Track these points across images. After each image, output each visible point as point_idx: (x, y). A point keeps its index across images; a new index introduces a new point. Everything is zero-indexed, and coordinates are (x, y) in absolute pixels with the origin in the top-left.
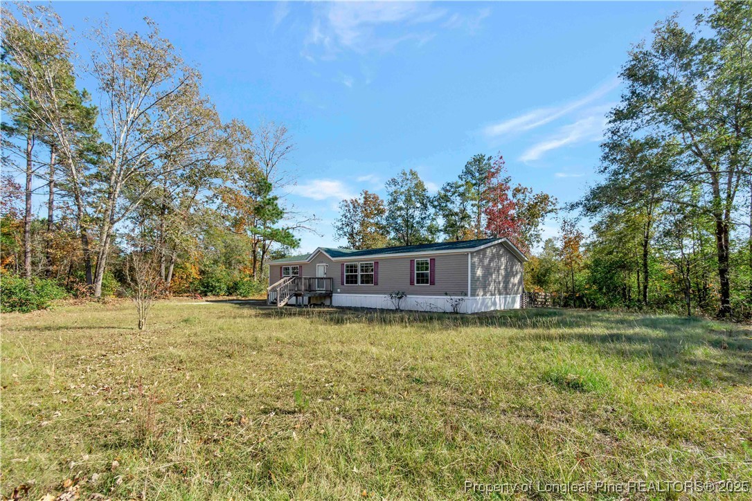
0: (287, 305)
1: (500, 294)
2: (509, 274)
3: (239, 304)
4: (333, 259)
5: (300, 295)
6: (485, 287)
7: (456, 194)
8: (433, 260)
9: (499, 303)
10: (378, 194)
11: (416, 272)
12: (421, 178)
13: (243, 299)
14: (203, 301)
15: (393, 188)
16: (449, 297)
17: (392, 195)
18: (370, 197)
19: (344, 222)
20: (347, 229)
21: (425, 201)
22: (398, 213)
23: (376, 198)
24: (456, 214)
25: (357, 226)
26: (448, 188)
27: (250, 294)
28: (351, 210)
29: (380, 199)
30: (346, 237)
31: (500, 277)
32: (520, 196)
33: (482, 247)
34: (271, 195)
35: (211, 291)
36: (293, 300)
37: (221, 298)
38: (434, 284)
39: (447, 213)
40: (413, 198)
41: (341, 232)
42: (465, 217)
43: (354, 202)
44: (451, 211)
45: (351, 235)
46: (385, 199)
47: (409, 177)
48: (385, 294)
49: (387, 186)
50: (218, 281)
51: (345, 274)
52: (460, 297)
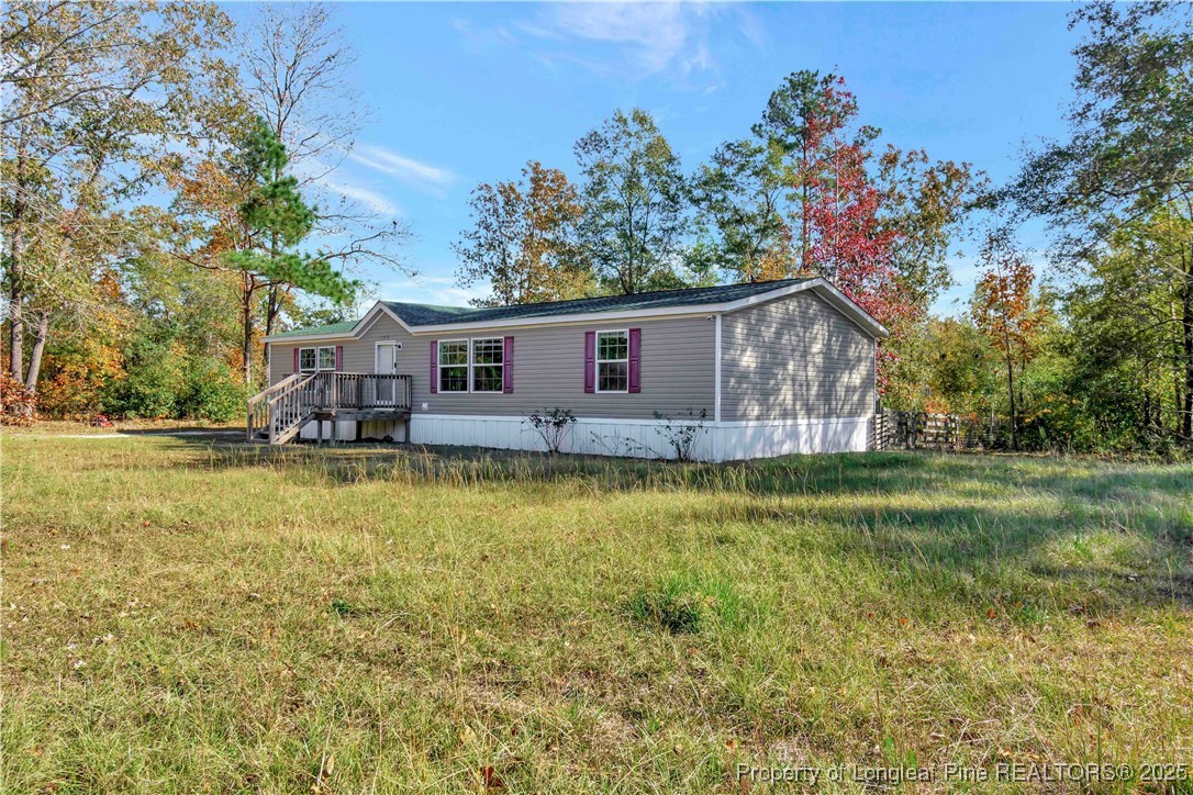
0: (298, 439)
1: (809, 411)
2: (834, 365)
3: (188, 438)
4: (413, 330)
5: (328, 416)
6: (765, 395)
7: (749, 172)
8: (635, 332)
9: (808, 437)
10: (563, 170)
11: (597, 361)
12: (663, 132)
13: (215, 426)
14: (111, 432)
15: (592, 159)
16: (665, 422)
17: (591, 173)
18: (544, 179)
19: (482, 241)
20: (492, 257)
21: (672, 191)
22: (607, 216)
23: (559, 179)
24: (752, 219)
25: (515, 251)
26: (728, 155)
27: (231, 416)
28: (501, 211)
29: (569, 182)
30: (488, 278)
31: (810, 368)
32: (898, 173)
33: (753, 300)
34: (287, 172)
35: (136, 408)
36: (311, 430)
37: (159, 424)
38: (639, 391)
39: (727, 216)
40: (645, 182)
41: (476, 266)
42: (770, 226)
43: (508, 192)
44: (736, 211)
45: (501, 271)
46: (578, 180)
47: (633, 127)
48: (523, 414)
49: (580, 150)
50: (153, 383)
51: (439, 366)
52: (691, 423)
